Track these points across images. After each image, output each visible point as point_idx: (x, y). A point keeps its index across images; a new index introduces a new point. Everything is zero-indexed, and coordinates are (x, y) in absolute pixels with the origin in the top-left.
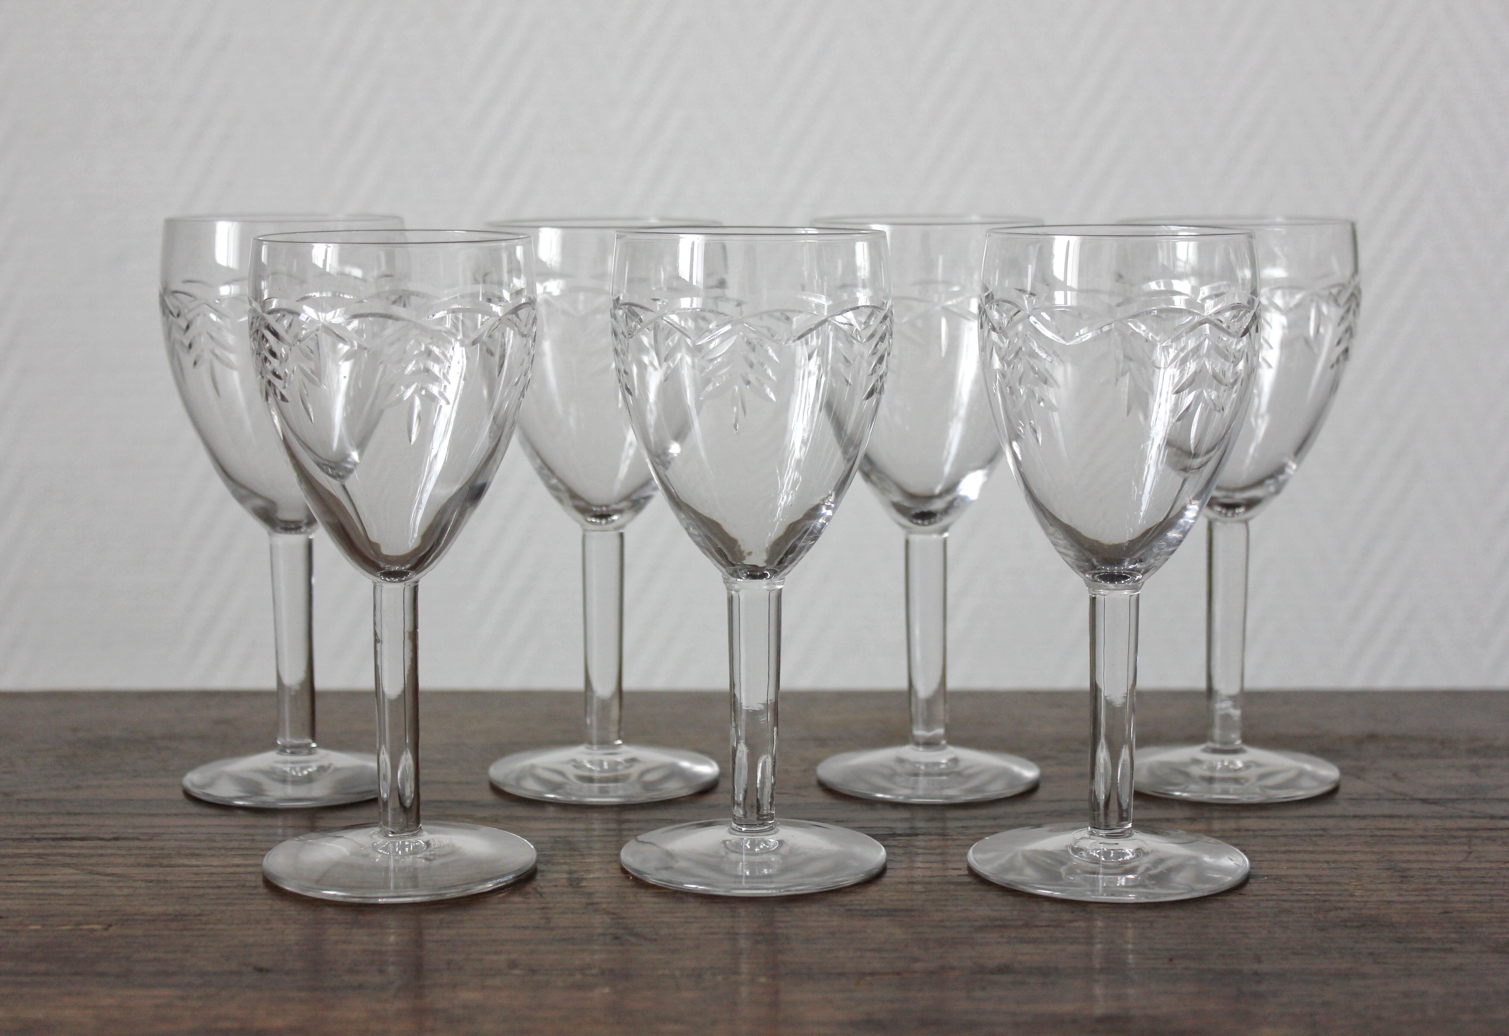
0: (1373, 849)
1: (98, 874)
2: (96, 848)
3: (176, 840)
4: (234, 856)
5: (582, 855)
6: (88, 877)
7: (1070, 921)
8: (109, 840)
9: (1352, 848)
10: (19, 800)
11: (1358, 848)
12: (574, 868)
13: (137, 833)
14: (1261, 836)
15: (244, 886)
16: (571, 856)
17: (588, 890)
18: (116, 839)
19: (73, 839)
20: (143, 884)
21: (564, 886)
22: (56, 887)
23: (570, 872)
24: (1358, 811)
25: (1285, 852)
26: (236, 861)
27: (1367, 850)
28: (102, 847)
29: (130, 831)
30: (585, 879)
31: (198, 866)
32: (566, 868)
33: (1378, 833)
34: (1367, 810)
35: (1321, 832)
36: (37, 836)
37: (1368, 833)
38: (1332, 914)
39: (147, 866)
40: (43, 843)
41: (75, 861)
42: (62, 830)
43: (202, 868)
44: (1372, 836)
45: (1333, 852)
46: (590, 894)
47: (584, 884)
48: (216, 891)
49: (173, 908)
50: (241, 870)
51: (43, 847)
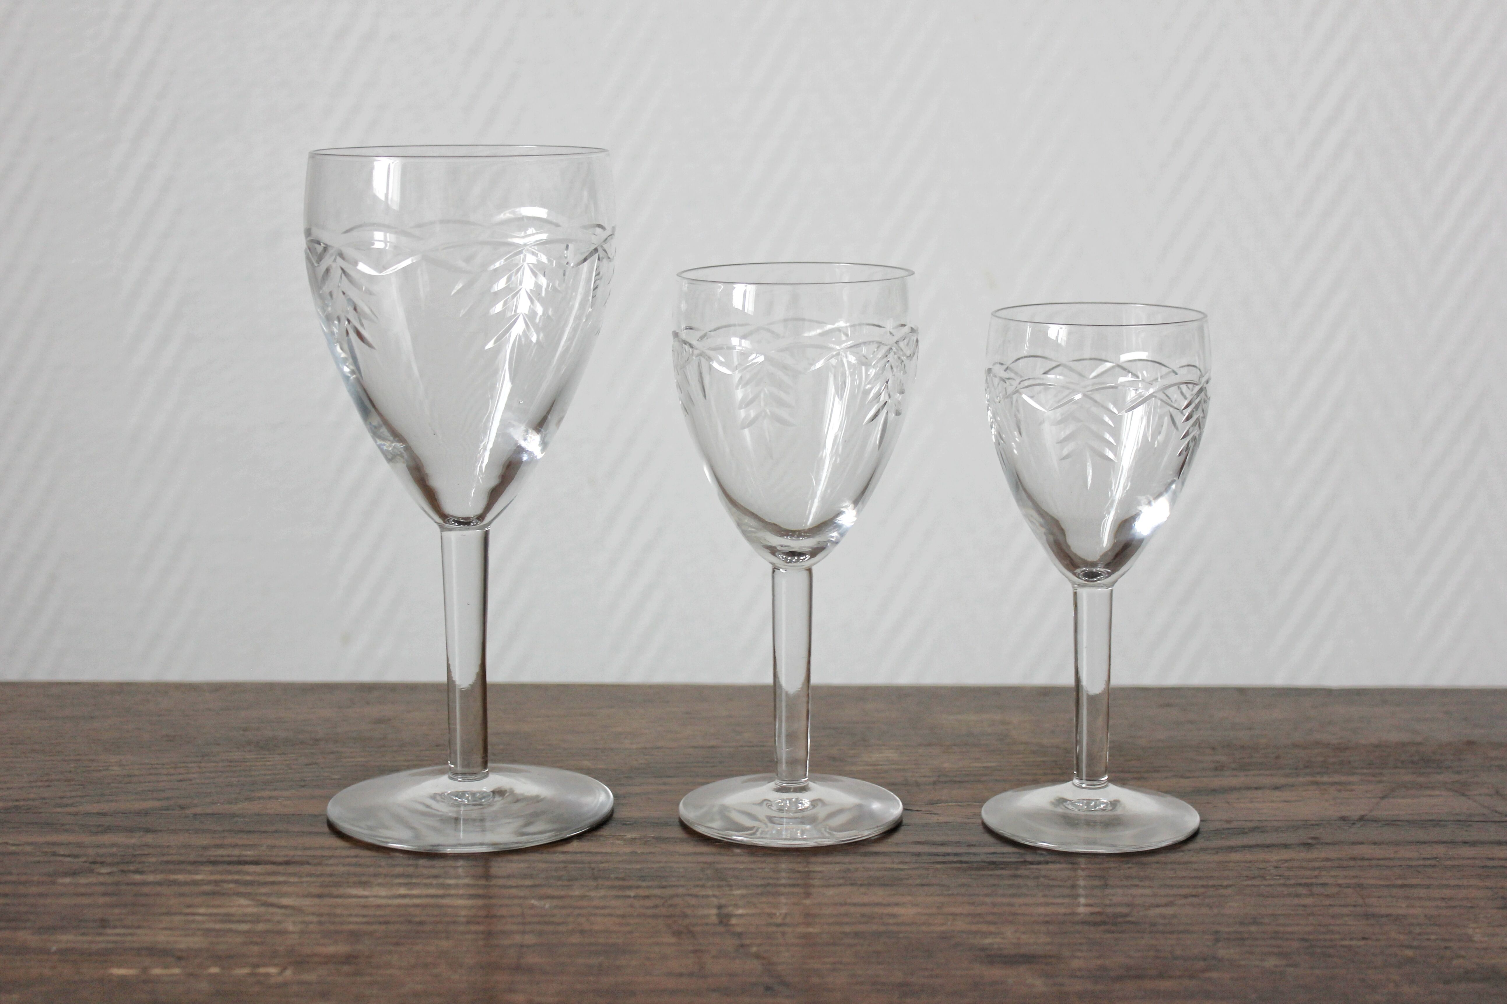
0: (1486, 884)
1: (272, 905)
2: (269, 874)
3: (344, 865)
4: (400, 885)
5: (730, 886)
6: (262, 909)
7: (1204, 971)
8: (280, 864)
9: (1465, 882)
10: (195, 815)
11: (1473, 882)
12: (723, 901)
13: (308, 856)
14: (1377, 866)
15: (410, 922)
16: (719, 886)
17: (739, 929)
18: (287, 863)
19: (246, 863)
20: (315, 919)
21: (714, 925)
22: (233, 922)
23: (720, 907)
24: (1465, 835)
25: (1402, 886)
26: (403, 891)
27: (1481, 884)
28: (274, 873)
29: (299, 853)
30: (736, 915)
31: (366, 897)
32: (715, 901)
33: (1490, 863)
34: (1473, 834)
35: (1433, 862)
36: (212, 859)
37: (1478, 863)
38: (1455, 962)
39: (320, 896)
40: (220, 868)
41: (249, 889)
42: (236, 852)
43: (371, 899)
44: (1483, 867)
45: (1447, 886)
46: (740, 935)
47: (734, 921)
48: (383, 927)
49: (342, 948)
50: (406, 901)
51: (221, 873)
